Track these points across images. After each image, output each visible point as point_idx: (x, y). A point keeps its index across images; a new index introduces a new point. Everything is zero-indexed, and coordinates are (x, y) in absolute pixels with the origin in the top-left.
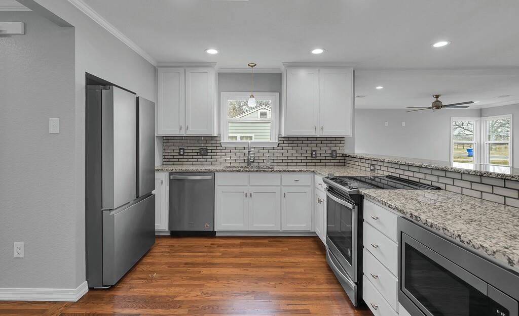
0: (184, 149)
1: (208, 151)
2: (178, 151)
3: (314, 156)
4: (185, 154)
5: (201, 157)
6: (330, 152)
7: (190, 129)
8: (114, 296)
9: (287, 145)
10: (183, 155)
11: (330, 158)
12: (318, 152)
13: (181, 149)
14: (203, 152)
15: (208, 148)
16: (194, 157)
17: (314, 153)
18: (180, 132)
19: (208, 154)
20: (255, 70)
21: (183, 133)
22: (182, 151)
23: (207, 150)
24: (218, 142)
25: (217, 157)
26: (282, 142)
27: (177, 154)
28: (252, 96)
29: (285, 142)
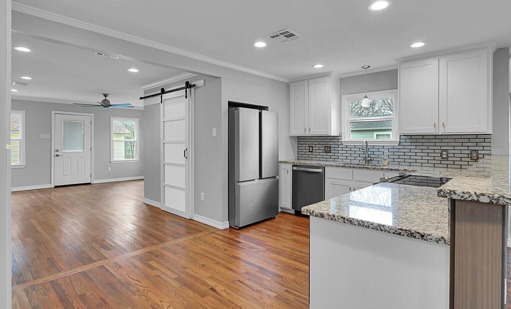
0: (312, 147)
1: (332, 149)
2: (308, 148)
3: (444, 156)
4: (314, 151)
5: (325, 154)
6: (469, 152)
7: (312, 130)
8: (239, 233)
9: (410, 144)
10: (312, 152)
11: (469, 159)
12: (449, 151)
13: (310, 147)
14: (328, 150)
15: (332, 146)
16: (321, 154)
17: (444, 153)
18: (305, 133)
19: (332, 151)
20: (369, 71)
21: (307, 134)
22: (311, 148)
23: (330, 147)
24: (340, 140)
25: (339, 155)
26: (404, 141)
27: (308, 151)
28: (366, 97)
29: (407, 140)
